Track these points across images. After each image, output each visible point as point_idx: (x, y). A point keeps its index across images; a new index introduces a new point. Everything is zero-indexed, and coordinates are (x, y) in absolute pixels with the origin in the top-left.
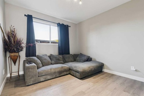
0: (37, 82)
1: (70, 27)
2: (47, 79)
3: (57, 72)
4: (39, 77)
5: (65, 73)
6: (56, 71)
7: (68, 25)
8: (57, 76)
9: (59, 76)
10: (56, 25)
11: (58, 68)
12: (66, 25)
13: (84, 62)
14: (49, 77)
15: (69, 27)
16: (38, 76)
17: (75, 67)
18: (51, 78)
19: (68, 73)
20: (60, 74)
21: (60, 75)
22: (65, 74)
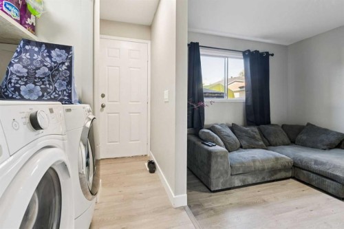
0: (229, 187)
1: (272, 55)
2: (246, 183)
3: (268, 169)
4: (233, 177)
5: (283, 174)
6: (266, 167)
7: (267, 53)
8: (266, 180)
9: (269, 179)
10: (241, 55)
11: (268, 160)
12: (262, 54)
13: (330, 149)
14: (250, 180)
15: (270, 57)
16: (231, 175)
17: (316, 162)
18: (254, 182)
19: (289, 174)
20: (272, 175)
21: (273, 178)
22: (283, 177)
